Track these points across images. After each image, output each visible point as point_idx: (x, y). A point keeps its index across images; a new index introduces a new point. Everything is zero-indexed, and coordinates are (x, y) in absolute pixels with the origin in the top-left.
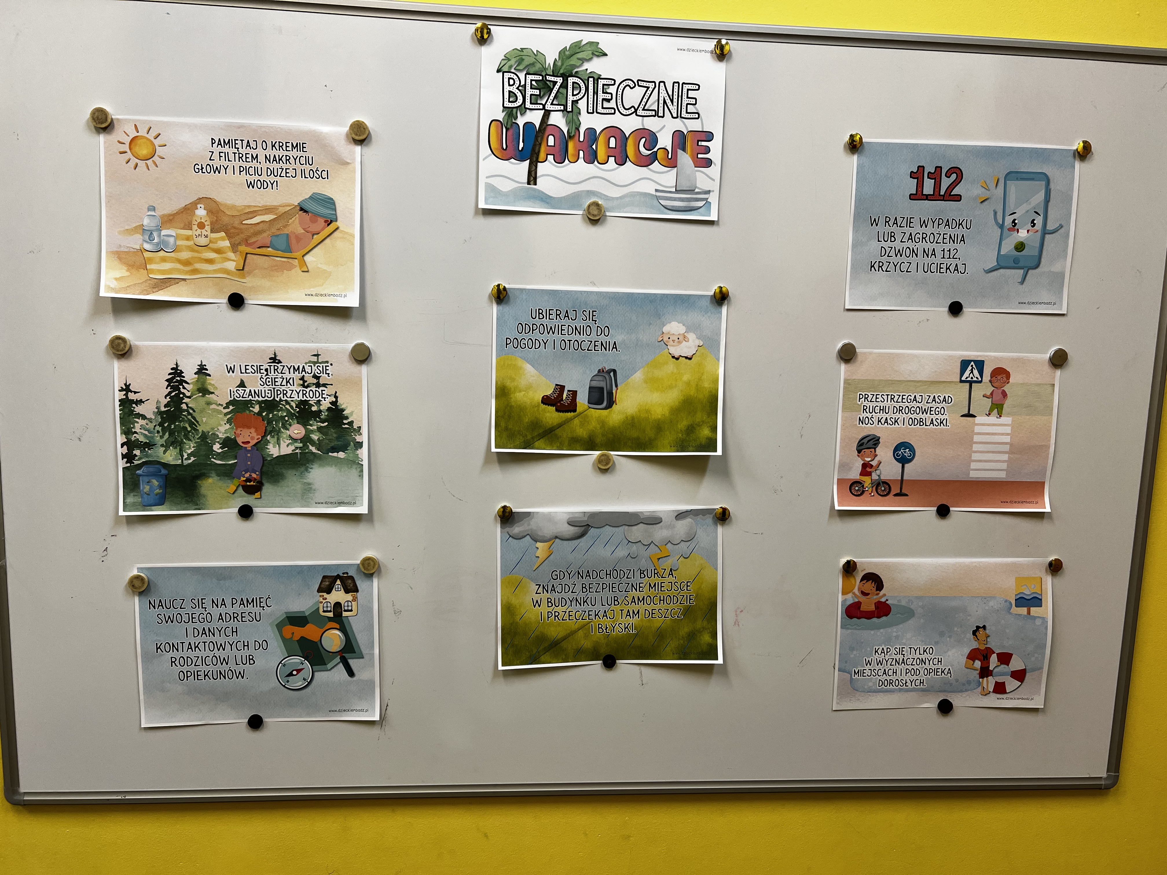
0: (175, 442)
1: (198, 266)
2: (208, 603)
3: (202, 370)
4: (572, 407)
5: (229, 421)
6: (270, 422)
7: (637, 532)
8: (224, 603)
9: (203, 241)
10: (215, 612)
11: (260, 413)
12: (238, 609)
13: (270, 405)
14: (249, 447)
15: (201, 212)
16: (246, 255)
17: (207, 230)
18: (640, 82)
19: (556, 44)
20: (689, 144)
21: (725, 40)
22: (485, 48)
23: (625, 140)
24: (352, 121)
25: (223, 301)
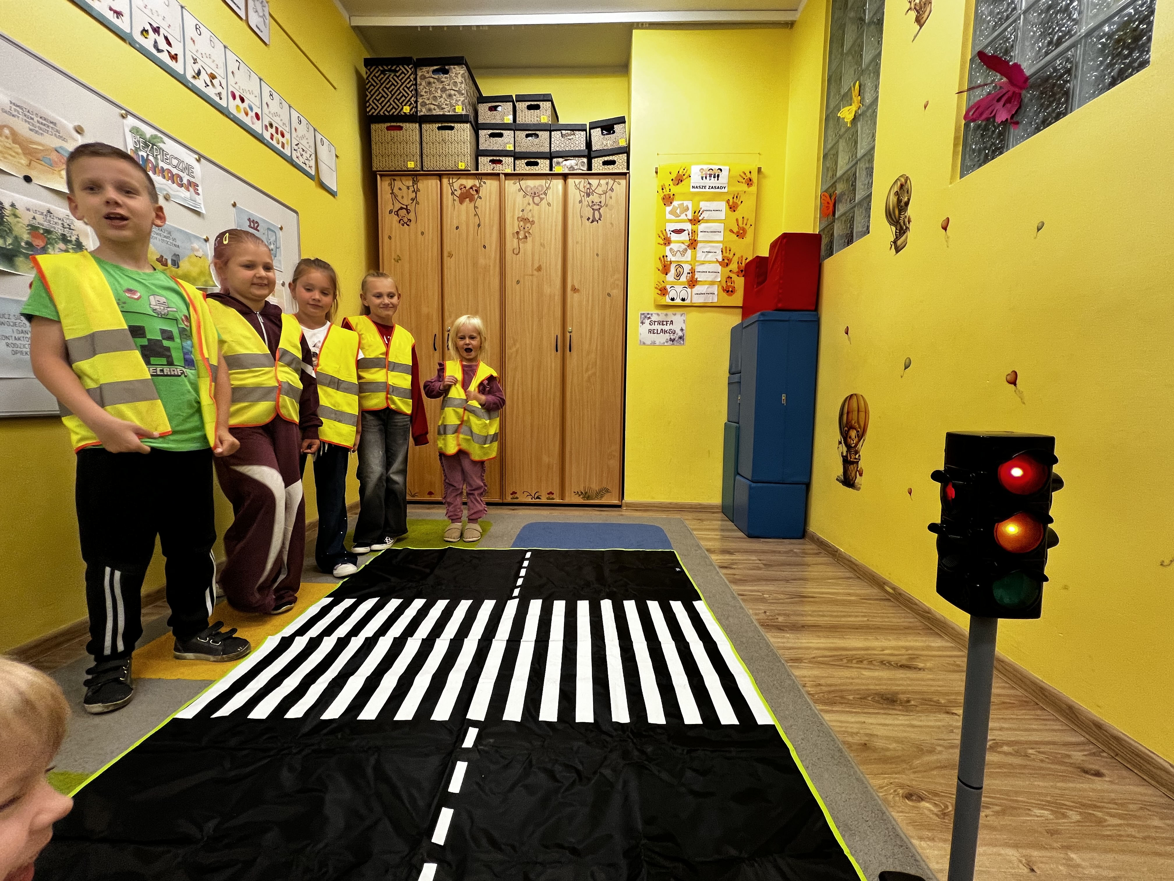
1: (6, 155)
3: (13, 205)
4: (165, 265)
5: (29, 233)
6: (49, 239)
9: (8, 145)
11: (42, 234)
13: (48, 232)
14: (39, 248)
15: (7, 131)
16: (31, 160)
17: (10, 141)
18: (176, 158)
19: (149, 132)
20: (192, 185)
21: (200, 157)
22: (124, 121)
23: (173, 175)
24: (76, 124)
25: (21, 176)
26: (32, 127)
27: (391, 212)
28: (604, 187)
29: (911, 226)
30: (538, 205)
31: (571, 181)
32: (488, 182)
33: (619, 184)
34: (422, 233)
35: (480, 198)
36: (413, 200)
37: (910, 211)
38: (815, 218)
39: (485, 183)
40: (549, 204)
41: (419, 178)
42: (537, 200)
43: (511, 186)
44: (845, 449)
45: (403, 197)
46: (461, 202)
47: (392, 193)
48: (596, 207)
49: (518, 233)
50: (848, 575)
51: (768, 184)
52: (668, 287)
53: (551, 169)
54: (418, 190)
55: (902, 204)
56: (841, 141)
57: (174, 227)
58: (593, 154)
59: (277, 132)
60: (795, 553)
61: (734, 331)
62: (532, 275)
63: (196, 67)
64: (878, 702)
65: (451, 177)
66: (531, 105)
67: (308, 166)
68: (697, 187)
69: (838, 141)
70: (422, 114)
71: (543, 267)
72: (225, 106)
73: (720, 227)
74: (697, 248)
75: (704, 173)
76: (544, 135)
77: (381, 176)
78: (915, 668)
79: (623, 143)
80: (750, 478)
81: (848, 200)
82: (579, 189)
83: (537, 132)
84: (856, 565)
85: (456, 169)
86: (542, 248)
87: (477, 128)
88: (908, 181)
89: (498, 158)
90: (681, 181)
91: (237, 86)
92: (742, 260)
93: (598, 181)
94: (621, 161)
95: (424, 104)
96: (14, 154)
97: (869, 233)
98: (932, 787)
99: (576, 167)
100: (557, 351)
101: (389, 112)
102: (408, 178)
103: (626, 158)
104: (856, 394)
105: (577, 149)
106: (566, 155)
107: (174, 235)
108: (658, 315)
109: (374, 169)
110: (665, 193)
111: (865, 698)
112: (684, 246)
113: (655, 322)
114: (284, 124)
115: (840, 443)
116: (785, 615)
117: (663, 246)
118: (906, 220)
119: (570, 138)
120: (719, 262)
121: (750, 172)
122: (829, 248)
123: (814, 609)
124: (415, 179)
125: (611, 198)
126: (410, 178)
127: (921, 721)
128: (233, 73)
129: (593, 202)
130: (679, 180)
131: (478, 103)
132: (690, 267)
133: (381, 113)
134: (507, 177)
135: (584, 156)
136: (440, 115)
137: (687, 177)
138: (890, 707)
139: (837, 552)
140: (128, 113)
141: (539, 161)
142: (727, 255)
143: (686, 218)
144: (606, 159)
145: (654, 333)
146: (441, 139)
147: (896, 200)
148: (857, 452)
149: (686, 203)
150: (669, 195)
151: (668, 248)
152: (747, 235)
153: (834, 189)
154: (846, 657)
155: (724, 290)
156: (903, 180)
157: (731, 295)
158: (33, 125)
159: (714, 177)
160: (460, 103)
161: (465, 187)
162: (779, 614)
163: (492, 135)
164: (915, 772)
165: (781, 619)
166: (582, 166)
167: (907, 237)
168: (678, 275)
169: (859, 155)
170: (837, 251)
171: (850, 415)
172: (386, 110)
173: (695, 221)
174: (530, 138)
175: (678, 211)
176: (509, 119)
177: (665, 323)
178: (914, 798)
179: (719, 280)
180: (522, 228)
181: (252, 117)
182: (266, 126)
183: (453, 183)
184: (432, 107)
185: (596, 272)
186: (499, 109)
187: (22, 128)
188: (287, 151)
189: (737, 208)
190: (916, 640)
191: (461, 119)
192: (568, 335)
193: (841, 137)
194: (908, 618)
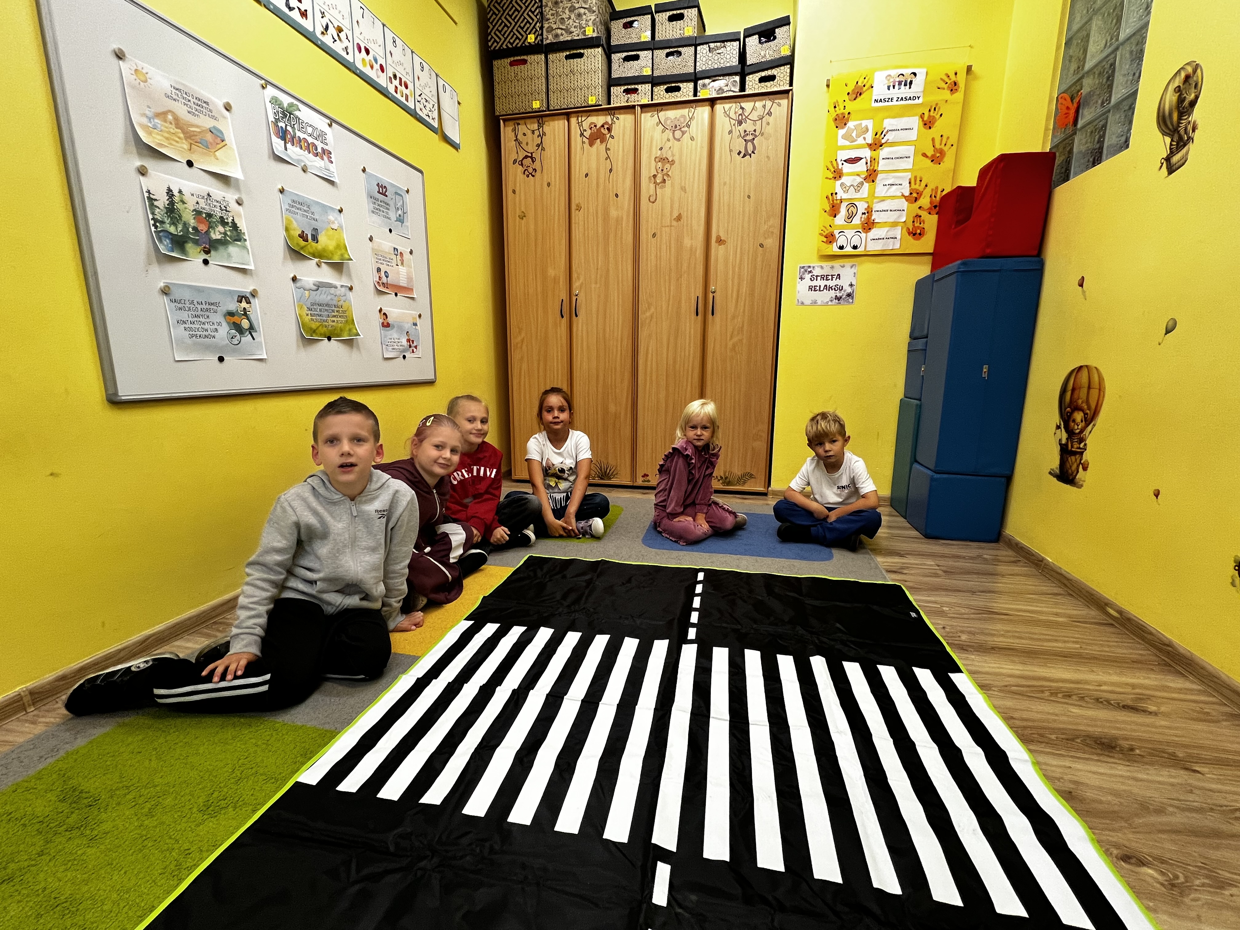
0: (173, 223)
1: (174, 142)
2: (195, 302)
3: (180, 192)
4: (306, 240)
5: (194, 218)
6: (210, 223)
7: (332, 290)
8: (202, 304)
9: (172, 131)
10: (199, 307)
11: (205, 218)
12: (207, 306)
13: (209, 215)
14: (203, 232)
15: (170, 117)
16: (191, 144)
17: (173, 126)
18: (311, 126)
19: (286, 100)
20: (326, 153)
21: (332, 122)
22: (265, 91)
23: (309, 144)
24: (225, 101)
25: (185, 162)
26: (190, 110)
27: (515, 162)
28: (760, 111)
29: (1197, 135)
30: (679, 140)
31: (719, 107)
32: (622, 117)
33: (779, 105)
34: (549, 184)
35: (612, 137)
36: (538, 146)
37: (1197, 114)
38: (1046, 129)
39: (618, 119)
40: (692, 139)
41: (544, 119)
42: (678, 134)
43: (648, 120)
44: (1064, 436)
45: (527, 144)
46: (591, 144)
47: (516, 140)
48: (749, 138)
49: (655, 176)
50: (1056, 590)
51: (980, 88)
52: (836, 232)
53: (695, 95)
54: (544, 134)
55: (1186, 103)
56: (1095, 18)
57: (312, 200)
58: (747, 70)
59: (401, 85)
60: (986, 559)
61: (920, 284)
62: (671, 226)
63: (324, 21)
64: (1087, 745)
65: (580, 115)
66: (673, 15)
67: (431, 117)
68: (881, 101)
69: (1090, 19)
70: (548, 41)
71: (684, 215)
72: (352, 61)
73: (909, 150)
74: (878, 180)
75: (892, 80)
76: (687, 52)
77: (504, 120)
78: (1145, 711)
79: (785, 52)
80: (932, 467)
81: (1100, 102)
82: (728, 116)
83: (680, 49)
84: (1068, 579)
85: (586, 104)
86: (683, 193)
87: (609, 51)
88: (1199, 71)
89: (633, 87)
90: (860, 94)
91: (361, 37)
92: (936, 193)
93: (752, 104)
94: (782, 76)
95: (550, 30)
96: (177, 139)
97: (1127, 147)
98: (1156, 852)
99: (726, 89)
100: (697, 315)
101: (512, 44)
102: (532, 120)
103: (788, 71)
104: (1087, 366)
105: (728, 65)
106: (713, 75)
107: (314, 209)
108: (822, 267)
109: (497, 113)
110: (839, 112)
111: (1073, 740)
112: (859, 180)
113: (817, 276)
114: (407, 73)
115: (1058, 427)
116: (970, 633)
117: (832, 181)
118: (1190, 128)
119: (720, 51)
120: (905, 197)
121: (956, 74)
122: (1063, 170)
123: (1009, 629)
124: (540, 121)
125: (768, 124)
126: (535, 120)
127: (1148, 774)
128: (357, 22)
129: (745, 131)
130: (857, 93)
131: (611, 20)
132: (866, 206)
133: (504, 47)
134: (644, 109)
135: (736, 74)
136: (567, 41)
137: (868, 89)
138: (1107, 753)
139: (1042, 561)
140: (268, 82)
141: (681, 85)
142: (917, 187)
143: (864, 142)
144: (763, 74)
145: (815, 290)
146: (569, 69)
147: (1175, 98)
148: (1081, 440)
149: (864, 123)
150: (842, 114)
151: (838, 183)
152: (945, 159)
153: (1078, 88)
154: (1050, 689)
155: (909, 233)
156: (1190, 69)
157: (918, 239)
158: (190, 107)
159: (905, 85)
160: (590, 23)
161: (595, 126)
162: (962, 632)
163: (627, 59)
164: (1134, 832)
165: (964, 637)
166: (734, 86)
167: (1187, 153)
168: (850, 217)
169: (1122, 37)
170: (1076, 174)
171: (1076, 392)
172: (509, 42)
173: (876, 145)
174: (671, 58)
175: (854, 135)
176: (646, 36)
177: (830, 277)
178: (1133, 861)
179: (903, 220)
180: (660, 171)
181: (377, 69)
182: (390, 78)
183: (582, 122)
184: (559, 31)
185: (746, 219)
186: (635, 24)
187: (181, 110)
188: (411, 104)
189: (934, 124)
190: (1149, 678)
191: (590, 43)
192: (711, 295)
193: (1096, 12)
194: (1137, 649)
